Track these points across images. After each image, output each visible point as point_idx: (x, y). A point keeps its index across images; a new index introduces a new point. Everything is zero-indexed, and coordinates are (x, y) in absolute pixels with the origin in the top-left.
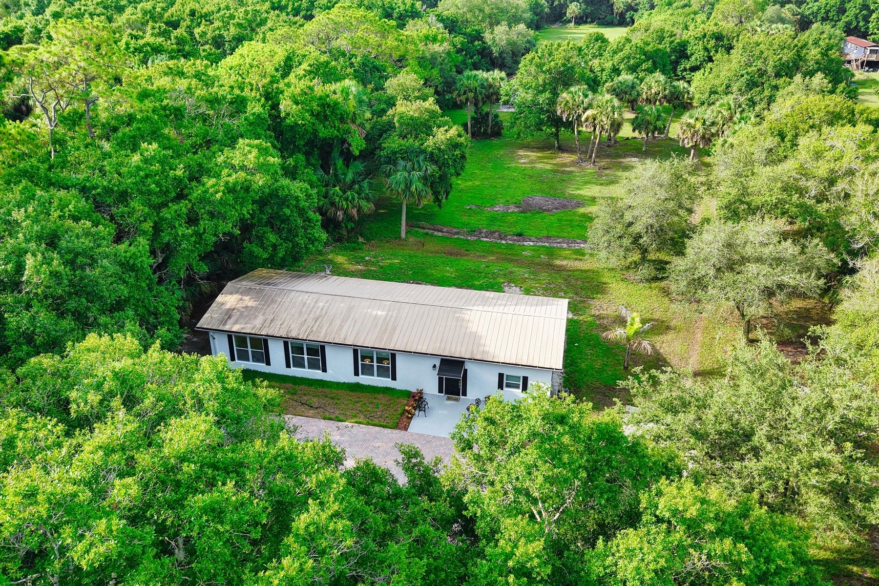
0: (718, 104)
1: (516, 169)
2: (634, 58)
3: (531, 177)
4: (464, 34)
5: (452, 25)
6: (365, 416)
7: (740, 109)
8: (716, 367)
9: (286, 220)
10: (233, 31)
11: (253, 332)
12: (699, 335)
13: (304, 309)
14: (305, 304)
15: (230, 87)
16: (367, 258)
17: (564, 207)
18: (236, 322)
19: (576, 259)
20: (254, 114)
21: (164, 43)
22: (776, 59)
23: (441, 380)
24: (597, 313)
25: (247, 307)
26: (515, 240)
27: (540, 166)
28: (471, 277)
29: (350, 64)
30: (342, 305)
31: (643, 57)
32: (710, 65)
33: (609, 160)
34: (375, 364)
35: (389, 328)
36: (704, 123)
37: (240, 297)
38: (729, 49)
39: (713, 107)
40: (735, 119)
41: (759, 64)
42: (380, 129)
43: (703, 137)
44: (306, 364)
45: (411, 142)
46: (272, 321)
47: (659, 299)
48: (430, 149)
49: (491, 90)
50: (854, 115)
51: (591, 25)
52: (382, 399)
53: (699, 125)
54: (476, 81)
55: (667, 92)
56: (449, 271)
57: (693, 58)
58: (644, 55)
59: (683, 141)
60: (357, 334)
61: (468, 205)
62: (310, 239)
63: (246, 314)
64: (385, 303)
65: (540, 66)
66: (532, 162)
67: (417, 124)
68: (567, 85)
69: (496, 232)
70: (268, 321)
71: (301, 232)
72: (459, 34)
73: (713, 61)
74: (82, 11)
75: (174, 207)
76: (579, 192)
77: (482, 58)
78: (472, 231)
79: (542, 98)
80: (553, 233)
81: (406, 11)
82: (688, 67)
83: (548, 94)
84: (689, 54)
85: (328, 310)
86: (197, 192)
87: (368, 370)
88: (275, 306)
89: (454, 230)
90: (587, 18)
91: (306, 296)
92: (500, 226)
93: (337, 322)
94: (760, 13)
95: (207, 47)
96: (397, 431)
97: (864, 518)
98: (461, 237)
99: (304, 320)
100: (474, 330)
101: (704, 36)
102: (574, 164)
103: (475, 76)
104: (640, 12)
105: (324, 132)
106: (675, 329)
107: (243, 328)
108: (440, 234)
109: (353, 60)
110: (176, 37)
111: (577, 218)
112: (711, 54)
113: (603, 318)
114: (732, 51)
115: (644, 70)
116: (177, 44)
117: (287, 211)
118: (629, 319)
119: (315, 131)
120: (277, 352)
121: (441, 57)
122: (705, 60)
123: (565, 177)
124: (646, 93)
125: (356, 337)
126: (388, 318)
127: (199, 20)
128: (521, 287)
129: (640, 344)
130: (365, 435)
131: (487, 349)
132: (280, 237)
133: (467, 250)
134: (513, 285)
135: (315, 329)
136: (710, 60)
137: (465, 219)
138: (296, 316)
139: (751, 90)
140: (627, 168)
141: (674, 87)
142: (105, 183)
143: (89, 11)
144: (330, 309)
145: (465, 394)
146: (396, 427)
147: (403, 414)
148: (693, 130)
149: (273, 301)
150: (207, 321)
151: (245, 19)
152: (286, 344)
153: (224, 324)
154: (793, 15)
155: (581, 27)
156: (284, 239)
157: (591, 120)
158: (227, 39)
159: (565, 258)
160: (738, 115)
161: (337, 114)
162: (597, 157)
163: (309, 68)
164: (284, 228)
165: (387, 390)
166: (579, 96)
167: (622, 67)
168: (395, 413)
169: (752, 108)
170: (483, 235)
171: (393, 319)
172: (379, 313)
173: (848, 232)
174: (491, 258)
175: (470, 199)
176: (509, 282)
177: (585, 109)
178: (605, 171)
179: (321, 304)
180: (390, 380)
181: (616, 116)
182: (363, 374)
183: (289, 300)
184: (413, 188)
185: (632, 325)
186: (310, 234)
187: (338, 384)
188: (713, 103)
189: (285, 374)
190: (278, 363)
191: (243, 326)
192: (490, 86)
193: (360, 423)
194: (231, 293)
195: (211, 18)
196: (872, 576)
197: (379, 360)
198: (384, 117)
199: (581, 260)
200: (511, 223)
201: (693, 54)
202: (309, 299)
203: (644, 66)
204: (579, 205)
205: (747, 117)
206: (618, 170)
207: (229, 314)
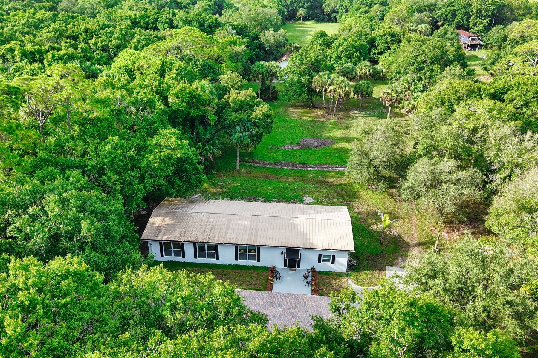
0: (401, 79)
1: (291, 121)
2: (349, 50)
3: (301, 126)
4: (248, 36)
5: (240, 31)
6: (246, 284)
7: (414, 83)
8: (428, 239)
9: (185, 171)
10: (114, 42)
11: (176, 240)
12: (415, 221)
13: (202, 223)
14: (202, 220)
15: (144, 93)
16: (220, 184)
17: (324, 144)
18: (164, 235)
19: (338, 178)
20: (161, 109)
21: (74, 52)
22: (432, 55)
23: (285, 260)
24: (358, 211)
25: (168, 224)
26: (301, 167)
27: (304, 118)
28: (283, 192)
29: (196, 65)
30: (223, 219)
31: (354, 50)
32: (389, 51)
33: (342, 113)
34: (247, 253)
35: (254, 232)
36: (396, 92)
37: (163, 218)
38: (399, 42)
39: (398, 81)
40: (411, 88)
41: (423, 57)
42: (221, 107)
43: (396, 100)
44: (207, 255)
45: (242, 115)
46: (185, 232)
47: (389, 200)
48: (254, 119)
49: (272, 73)
50: (480, 91)
51: (312, 22)
52: (253, 273)
53: (394, 94)
54: (263, 68)
55: (371, 72)
56: (269, 189)
57: (379, 47)
58: (355, 48)
59: (385, 102)
60: (237, 237)
61: (270, 146)
62: (198, 180)
63: (168, 229)
64: (248, 217)
65: (301, 61)
66: (299, 116)
67: (244, 104)
68: (318, 72)
69: (290, 162)
70: (183, 233)
71: (193, 177)
72: (245, 36)
73: (390, 49)
74: (15, 30)
75: (131, 173)
76: (330, 134)
77: (260, 50)
78: (276, 163)
79: (304, 79)
80: (322, 162)
81: (213, 23)
82: (376, 52)
83: (307, 77)
84: (377, 45)
85: (216, 223)
86: (144, 164)
87: (243, 257)
88: (185, 223)
89: (266, 163)
90: (309, 18)
91: (202, 215)
92: (291, 158)
93: (224, 230)
94: (411, 18)
95: (98, 52)
96: (267, 292)
97: (531, 327)
98: (271, 167)
99: (203, 230)
100: (302, 230)
101: (385, 35)
102: (323, 116)
103: (262, 65)
104: (340, 14)
105: (194, 113)
106: (401, 218)
107: (169, 238)
108: (258, 165)
109: (197, 63)
110: (81, 48)
111: (333, 151)
112: (389, 45)
113: (362, 214)
114: (400, 43)
115: (355, 57)
116: (82, 52)
117: (187, 167)
118: (383, 218)
119: (188, 113)
120: (189, 250)
121: (241, 54)
122: (386, 49)
123: (320, 125)
124: (360, 73)
125: (236, 239)
126: (252, 226)
127: (91, 35)
128: (312, 197)
129: (391, 231)
130: (249, 296)
131: (311, 241)
132: (181, 181)
133: (276, 175)
134: (308, 196)
135: (211, 235)
136: (389, 48)
137: (270, 155)
138: (199, 228)
139: (419, 72)
140: (353, 118)
141: (375, 68)
142: (93, 163)
143: (19, 30)
144: (217, 222)
145: (299, 267)
146: (265, 289)
147: (267, 282)
148: (390, 96)
149: (183, 220)
150: (146, 234)
151: (121, 34)
152: (195, 245)
153: (158, 236)
154: (428, 18)
155: (306, 23)
156: (184, 182)
157: (333, 92)
158: (111, 47)
159: (332, 177)
160: (413, 86)
161: (200, 102)
162: (336, 111)
163: (176, 72)
164: (184, 176)
165: (254, 268)
166: (325, 78)
167: (342, 55)
168: (263, 281)
169: (420, 82)
170: (283, 164)
171: (255, 226)
172: (246, 223)
173: (488, 161)
174: (291, 179)
175: (270, 142)
176: (305, 194)
177: (329, 86)
178: (341, 120)
179: (211, 220)
180: (256, 261)
181: (347, 89)
182: (240, 259)
183: (192, 218)
184: (245, 142)
185: (385, 221)
186: (198, 177)
187: (226, 265)
188: (399, 79)
189: (194, 262)
190: (189, 256)
191: (169, 236)
192: (271, 71)
193: (245, 289)
194: (157, 216)
195: (99, 33)
196: (527, 351)
197: (250, 251)
198: (223, 100)
199: (341, 178)
200: (297, 156)
201: (379, 45)
202: (204, 217)
203: (355, 55)
204: (332, 143)
205: (418, 87)
206: (348, 119)
207: (158, 229)
